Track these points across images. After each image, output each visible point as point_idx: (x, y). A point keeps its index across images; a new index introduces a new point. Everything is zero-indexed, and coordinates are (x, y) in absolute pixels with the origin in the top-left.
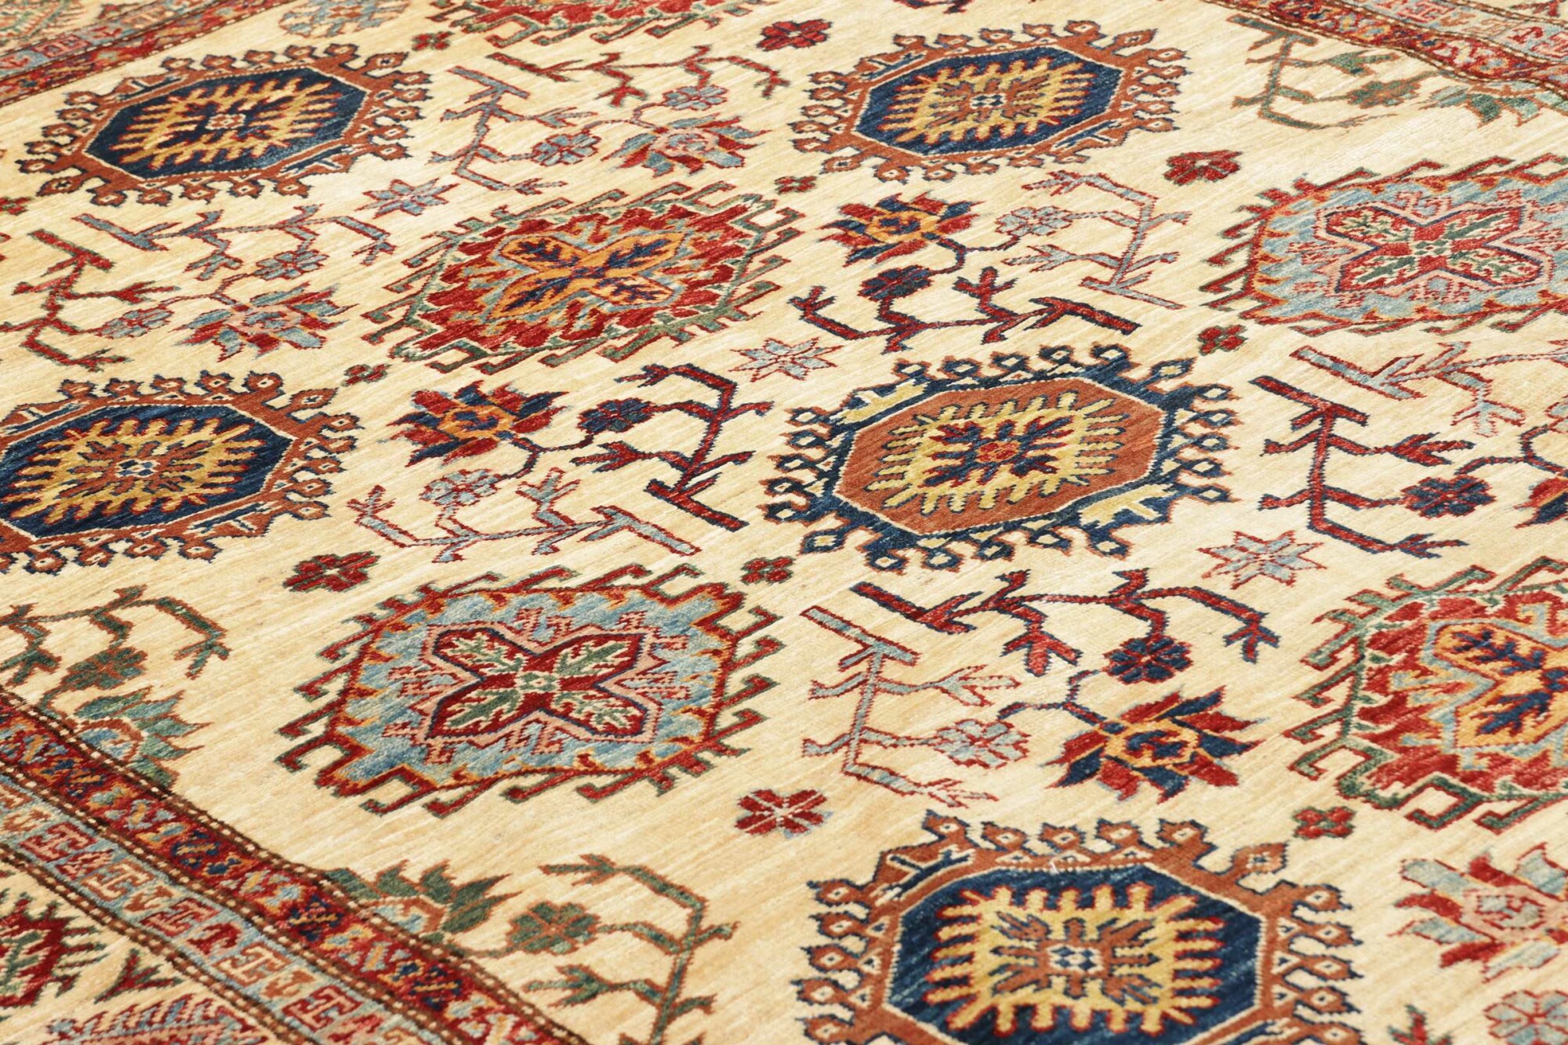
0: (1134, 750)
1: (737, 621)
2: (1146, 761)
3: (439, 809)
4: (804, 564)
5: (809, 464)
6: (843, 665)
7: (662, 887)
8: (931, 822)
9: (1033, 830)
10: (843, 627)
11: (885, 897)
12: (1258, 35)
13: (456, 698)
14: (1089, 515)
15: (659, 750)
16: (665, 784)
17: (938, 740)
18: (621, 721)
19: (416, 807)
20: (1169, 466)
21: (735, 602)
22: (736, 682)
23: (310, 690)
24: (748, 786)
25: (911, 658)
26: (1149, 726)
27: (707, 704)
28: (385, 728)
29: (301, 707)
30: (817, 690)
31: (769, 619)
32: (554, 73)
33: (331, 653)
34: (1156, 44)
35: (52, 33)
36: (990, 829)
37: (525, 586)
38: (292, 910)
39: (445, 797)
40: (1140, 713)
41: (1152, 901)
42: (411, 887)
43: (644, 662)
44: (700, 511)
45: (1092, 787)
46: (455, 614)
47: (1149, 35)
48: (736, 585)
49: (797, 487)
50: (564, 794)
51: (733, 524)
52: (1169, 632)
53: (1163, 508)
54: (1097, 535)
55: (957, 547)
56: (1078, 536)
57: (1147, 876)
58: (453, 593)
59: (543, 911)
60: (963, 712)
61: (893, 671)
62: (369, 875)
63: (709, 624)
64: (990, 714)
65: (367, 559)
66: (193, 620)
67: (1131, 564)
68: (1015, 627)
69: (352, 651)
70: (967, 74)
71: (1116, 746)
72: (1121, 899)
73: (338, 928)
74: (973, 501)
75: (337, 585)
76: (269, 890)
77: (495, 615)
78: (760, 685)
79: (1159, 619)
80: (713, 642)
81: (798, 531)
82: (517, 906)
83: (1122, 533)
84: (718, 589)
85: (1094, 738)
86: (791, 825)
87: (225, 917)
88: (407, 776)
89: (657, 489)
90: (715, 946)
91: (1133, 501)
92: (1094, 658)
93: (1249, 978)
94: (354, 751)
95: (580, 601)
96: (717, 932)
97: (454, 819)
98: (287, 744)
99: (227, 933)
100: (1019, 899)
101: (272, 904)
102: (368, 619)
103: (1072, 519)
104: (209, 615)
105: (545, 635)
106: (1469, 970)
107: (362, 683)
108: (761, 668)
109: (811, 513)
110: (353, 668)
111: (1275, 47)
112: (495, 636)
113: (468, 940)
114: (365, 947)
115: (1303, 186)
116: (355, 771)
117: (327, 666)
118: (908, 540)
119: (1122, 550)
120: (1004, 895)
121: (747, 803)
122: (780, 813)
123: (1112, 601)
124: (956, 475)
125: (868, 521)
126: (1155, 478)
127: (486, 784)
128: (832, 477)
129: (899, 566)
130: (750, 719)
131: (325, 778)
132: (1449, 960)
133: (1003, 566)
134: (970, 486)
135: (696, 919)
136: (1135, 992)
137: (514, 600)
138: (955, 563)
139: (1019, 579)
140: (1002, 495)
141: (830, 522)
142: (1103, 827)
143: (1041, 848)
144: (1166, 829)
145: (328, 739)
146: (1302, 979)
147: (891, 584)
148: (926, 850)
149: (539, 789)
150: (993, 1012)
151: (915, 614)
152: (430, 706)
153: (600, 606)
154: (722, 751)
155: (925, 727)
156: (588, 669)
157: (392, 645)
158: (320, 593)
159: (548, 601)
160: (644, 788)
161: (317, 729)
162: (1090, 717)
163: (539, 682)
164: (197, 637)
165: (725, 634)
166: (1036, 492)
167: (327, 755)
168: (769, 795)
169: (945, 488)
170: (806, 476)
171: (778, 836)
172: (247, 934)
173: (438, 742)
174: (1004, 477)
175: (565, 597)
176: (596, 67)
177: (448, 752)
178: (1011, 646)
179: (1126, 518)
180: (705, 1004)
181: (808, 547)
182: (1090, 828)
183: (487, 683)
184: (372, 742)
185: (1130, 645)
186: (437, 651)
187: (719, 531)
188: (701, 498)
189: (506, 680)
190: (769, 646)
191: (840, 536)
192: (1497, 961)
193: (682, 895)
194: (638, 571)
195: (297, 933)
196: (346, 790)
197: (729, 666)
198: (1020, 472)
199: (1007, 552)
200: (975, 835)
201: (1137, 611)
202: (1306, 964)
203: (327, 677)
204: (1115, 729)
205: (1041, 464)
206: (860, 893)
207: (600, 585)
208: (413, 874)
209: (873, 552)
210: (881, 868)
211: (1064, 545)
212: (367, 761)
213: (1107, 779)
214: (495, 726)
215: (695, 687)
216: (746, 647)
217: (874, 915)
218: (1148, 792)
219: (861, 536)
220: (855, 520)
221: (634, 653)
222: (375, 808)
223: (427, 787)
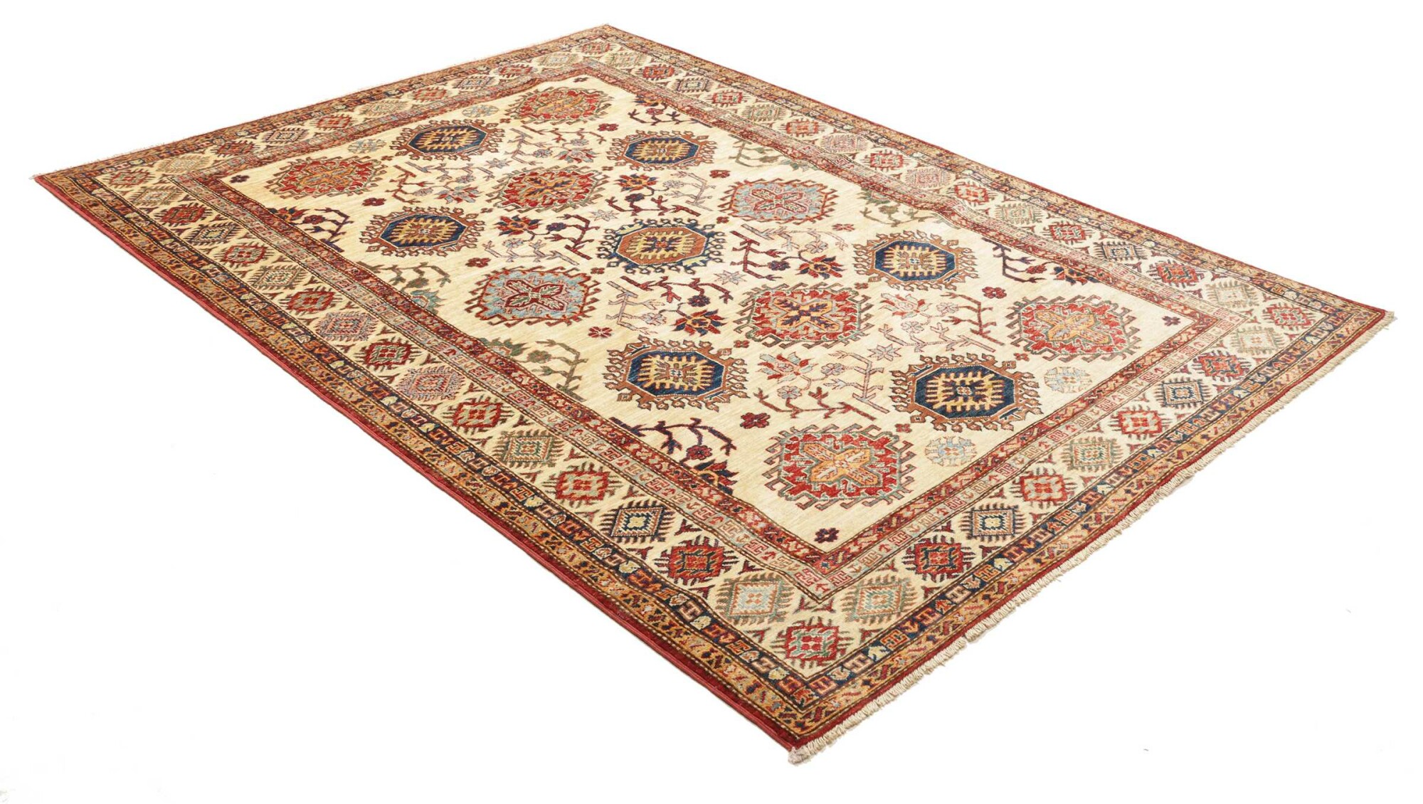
0: (694, 323)
1: (589, 283)
2: (697, 326)
3: (508, 325)
4: (607, 270)
5: (610, 244)
6: (618, 297)
7: (568, 349)
8: (640, 338)
9: (667, 341)
10: (618, 287)
11: (627, 355)
12: (736, 140)
13: (513, 297)
14: (685, 263)
15: (567, 315)
16: (569, 323)
17: (643, 317)
18: (557, 306)
19: (502, 324)
20: (707, 252)
21: (589, 278)
22: (588, 299)
23: (473, 293)
24: (592, 326)
25: (635, 296)
26: (698, 318)
27: (581, 304)
28: (494, 303)
29: (470, 297)
30: (610, 303)
31: (598, 283)
32: (540, 132)
33: (479, 283)
34: (708, 140)
35: (399, 111)
36: (656, 341)
37: (532, 270)
38: (470, 347)
39: (510, 322)
40: (696, 314)
41: (696, 360)
42: (501, 344)
43: (563, 292)
44: (579, 254)
45: (682, 332)
46: (512, 276)
47: (707, 137)
48: (589, 274)
49: (606, 250)
50: (542, 324)
51: (588, 258)
52: (705, 294)
53: (705, 263)
54: (687, 268)
55: (649, 269)
56: (682, 268)
57: (696, 354)
58: (512, 270)
59: (537, 352)
60: (649, 311)
61: (631, 299)
62: (490, 340)
63: (581, 284)
64: (657, 312)
65: (488, 260)
66: (441, 272)
67: (696, 276)
68: (665, 290)
69: (484, 284)
70: (656, 142)
71: (689, 322)
72: (689, 359)
73: (482, 353)
74: (654, 257)
75: (480, 266)
76: (464, 342)
77: (523, 277)
78: (595, 300)
79: (702, 291)
80: (583, 288)
81: (607, 261)
82: (530, 351)
83: (694, 268)
84: (584, 275)
85: (684, 320)
86: (602, 336)
87: (453, 348)
88: (499, 316)
89: (568, 247)
90: (582, 364)
91: (697, 260)
92: (684, 300)
93: (720, 380)
94: (485, 309)
95: (546, 275)
96: (582, 361)
97: (512, 328)
98: (467, 306)
99: (453, 352)
100: (662, 358)
101: (465, 345)
102: (489, 276)
103: (681, 264)
104: (445, 271)
105: (537, 283)
106: (774, 381)
107: (487, 292)
108: (596, 296)
109: (610, 257)
110: (485, 288)
111: (741, 144)
112: (523, 283)
113: (516, 358)
114: (490, 358)
115: (746, 182)
116: (486, 314)
117: (478, 287)
118: (636, 266)
119: (694, 273)
120: (658, 357)
121: (591, 330)
122: (600, 333)
123: (690, 285)
124: (650, 250)
125: (625, 260)
126: (703, 255)
127: (521, 320)
128: (616, 248)
129: (634, 272)
130: (592, 309)
131: (478, 315)
132: (770, 378)
133: (662, 275)
134: (653, 253)
135: (577, 357)
136: (691, 382)
137: (528, 273)
138: (648, 273)
139: (666, 278)
140: (662, 256)
141: (615, 259)
142: (685, 342)
143: (668, 346)
144: (701, 343)
145: (478, 305)
146: (733, 381)
147: (631, 277)
148: (639, 344)
149: (535, 322)
150: (655, 384)
151: (637, 285)
152: (506, 299)
153: (551, 277)
154: (585, 316)
155: (639, 314)
156: (549, 293)
157: (495, 282)
158: (475, 268)
159: (538, 274)
160: (563, 324)
161: (475, 303)
162: (683, 315)
163: (535, 295)
164: (442, 277)
165: (586, 286)
166: (671, 256)
167: (478, 310)
168: (597, 328)
169: (647, 253)
170: (609, 247)
171: (599, 338)
172: (459, 352)
173: (508, 308)
174: (663, 251)
175: (542, 274)
176: (552, 132)
177: (510, 311)
178: (663, 295)
179: (695, 265)
180: (580, 378)
181: (609, 265)
182: (681, 342)
183: (521, 294)
184: (489, 307)
185: (695, 297)
186: (507, 285)
187: (584, 260)
188: (580, 250)
189: (526, 294)
190: (598, 290)
191: (618, 263)
192: (781, 379)
193: (574, 351)
194: (562, 268)
195: (472, 353)
196: (484, 319)
197: (587, 295)
198: (667, 250)
199: (663, 271)
200: (652, 341)
201: (697, 288)
202: (734, 377)
203: (478, 290)
204: (689, 318)
205: (673, 249)
206: (621, 354)
207: (552, 271)
208: (502, 341)
209: (627, 268)
210: (627, 347)
211: (678, 270)
212: (489, 312)
213: (687, 330)
214: (523, 305)
215: (577, 299)
216: (591, 290)
217: (624, 359)
218: (697, 334)
219: (623, 264)
220: (622, 259)
221: (561, 289)
222: (491, 324)
223: (505, 320)
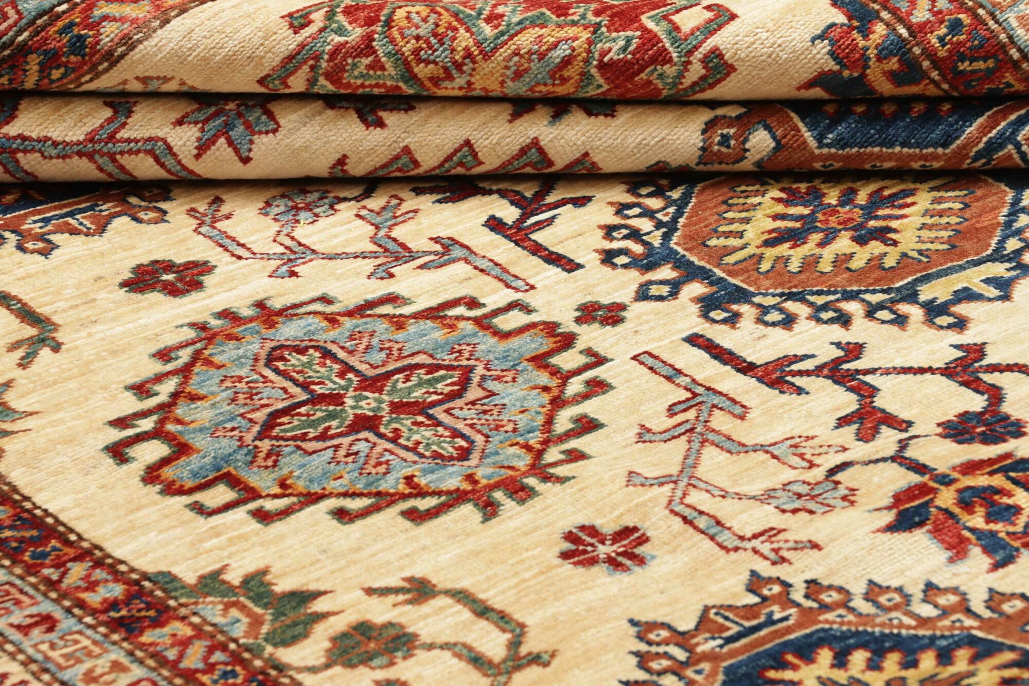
0: (966, 505)
1: (568, 360)
3: (263, 517)
4: (637, 311)
5: (648, 213)
6: (671, 411)
7: (482, 611)
8: (755, 585)
9: (858, 588)
10: (673, 374)
11: (707, 645)
13: (285, 412)
14: (926, 293)
15: (485, 474)
16: (490, 510)
17: (768, 496)
18: (448, 449)
19: (240, 513)
20: (1013, 244)
21: (568, 341)
22: (564, 420)
23: (141, 389)
24: (573, 520)
25: (741, 412)
26: (982, 481)
27: (534, 440)
28: (214, 430)
29: (130, 404)
30: (644, 434)
31: (599, 360)
33: (164, 355)
36: (813, 587)
37: (362, 310)
38: (112, 602)
39: (270, 505)
40: (972, 467)
42: (231, 589)
43: (473, 393)
44: (537, 250)
45: (922, 539)
46: (289, 331)
48: (568, 325)
49: (635, 235)
50: (390, 517)
51: (569, 265)
53: (1004, 288)
54: (933, 310)
55: (792, 306)
56: (915, 313)
57: (972, 641)
58: (288, 312)
59: (363, 629)
60: (789, 475)
61: (721, 421)
62: (190, 578)
63: (540, 361)
64: (818, 474)
65: (205, 268)
66: (27, 314)
67: (969, 337)
68: (848, 402)
69: (185, 355)
71: (946, 498)
72: (945, 660)
73: (157, 623)
74: (810, 263)
75: (173, 291)
76: (91, 586)
77: (327, 335)
78: (588, 425)
79: (996, 395)
80: (544, 378)
81: (634, 278)
82: (338, 625)
83: (962, 309)
84: (550, 328)
85: (923, 490)
86: (613, 563)
87: (46, 607)
88: (232, 481)
89: (495, 224)
90: (534, 672)
91: (973, 278)
92: (925, 425)
94: (182, 449)
95: (413, 328)
96: (536, 659)
97: (278, 527)
98: (116, 435)
99: (48, 621)
100: (841, 659)
102: (202, 327)
103: (911, 296)
104: (43, 310)
105: (378, 357)
107: (193, 386)
108: (590, 408)
109: (647, 263)
110: (185, 371)
112: (327, 354)
114: (183, 644)
116: (178, 472)
117: (159, 367)
118: (742, 296)
119: (961, 324)
120: (825, 658)
121: (570, 537)
122: (604, 550)
123: (948, 372)
124: (795, 237)
125: (703, 275)
126: (998, 256)
127: (313, 498)
128: (670, 228)
129: (733, 320)
130: (576, 456)
131: (151, 475)
133: (837, 332)
134: (809, 248)
135: (514, 644)
137: (348, 323)
138: (789, 321)
139: (855, 351)
140: (841, 261)
141: (666, 272)
142: (930, 590)
143: (865, 608)
144: (995, 599)
145: (156, 434)
147: (724, 337)
148: (750, 611)
149: (365, 513)
151: (746, 368)
152: (260, 416)
153: (434, 333)
154: (547, 477)
155: (753, 489)
156: (418, 394)
157: (225, 353)
158: (155, 297)
159: (382, 326)
160: (467, 512)
161: (147, 424)
162: (919, 468)
163: (369, 404)
164: (30, 331)
165: (555, 372)
166: (876, 263)
167: (154, 451)
168: (592, 531)
169: (783, 249)
170: (645, 225)
171: (600, 573)
172: (68, 623)
173: (265, 444)
174: (844, 243)
175: (399, 323)
177: (274, 455)
178: (843, 421)
179: (966, 295)
181: (643, 295)
182: (917, 591)
183: (316, 400)
184: (199, 441)
185: (965, 416)
186: (270, 361)
187: (554, 272)
188: (539, 237)
189: (336, 399)
190: (598, 387)
191: (675, 287)
193: (502, 619)
194: (473, 303)
195: (116, 625)
196: (172, 489)
197: (558, 403)
198: (861, 241)
199: (844, 320)
200: (798, 595)
201: (974, 384)
203: (159, 378)
204: (945, 481)
205: (882, 234)
206: (682, 636)
207: (434, 313)
208: (234, 577)
209: (707, 305)
210: (704, 620)
211: (901, 321)
212: (194, 462)
213: (937, 533)
214: (323, 437)
215: (523, 421)
216: (575, 386)
217: (695, 659)
218: (979, 559)
219: (696, 289)
220: (690, 273)
221: (464, 384)
222: (200, 509)
223: (252, 494)
